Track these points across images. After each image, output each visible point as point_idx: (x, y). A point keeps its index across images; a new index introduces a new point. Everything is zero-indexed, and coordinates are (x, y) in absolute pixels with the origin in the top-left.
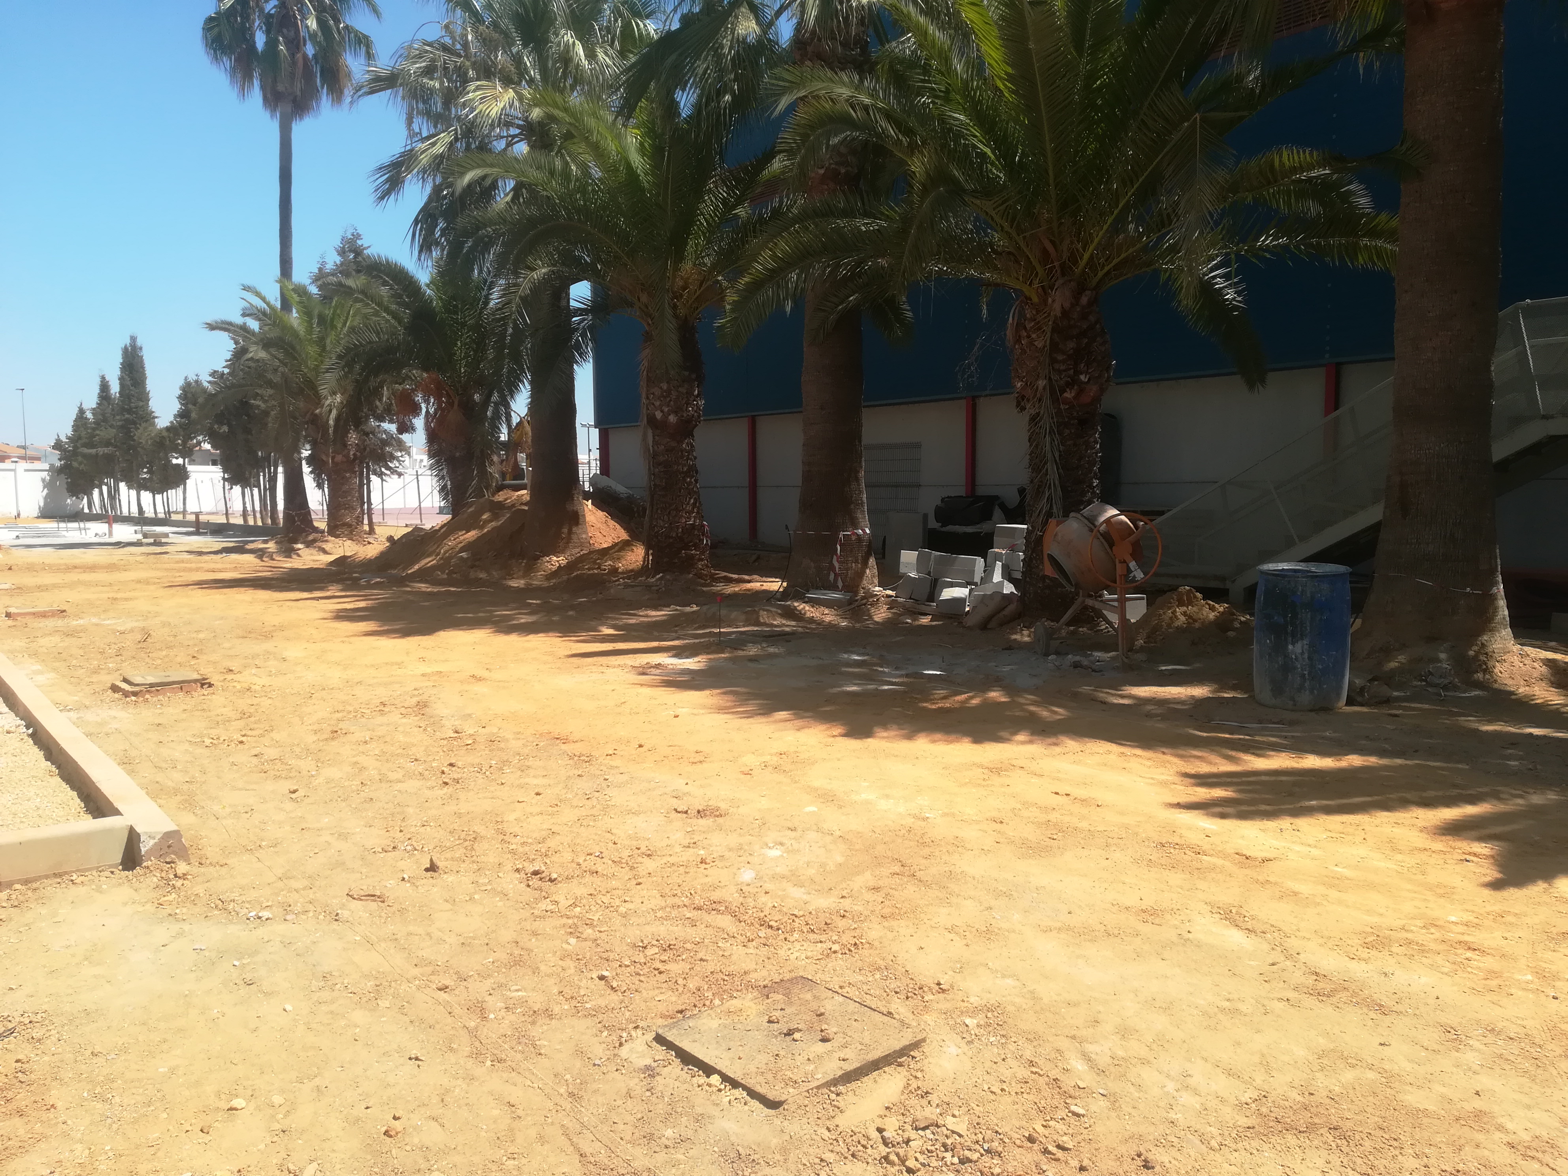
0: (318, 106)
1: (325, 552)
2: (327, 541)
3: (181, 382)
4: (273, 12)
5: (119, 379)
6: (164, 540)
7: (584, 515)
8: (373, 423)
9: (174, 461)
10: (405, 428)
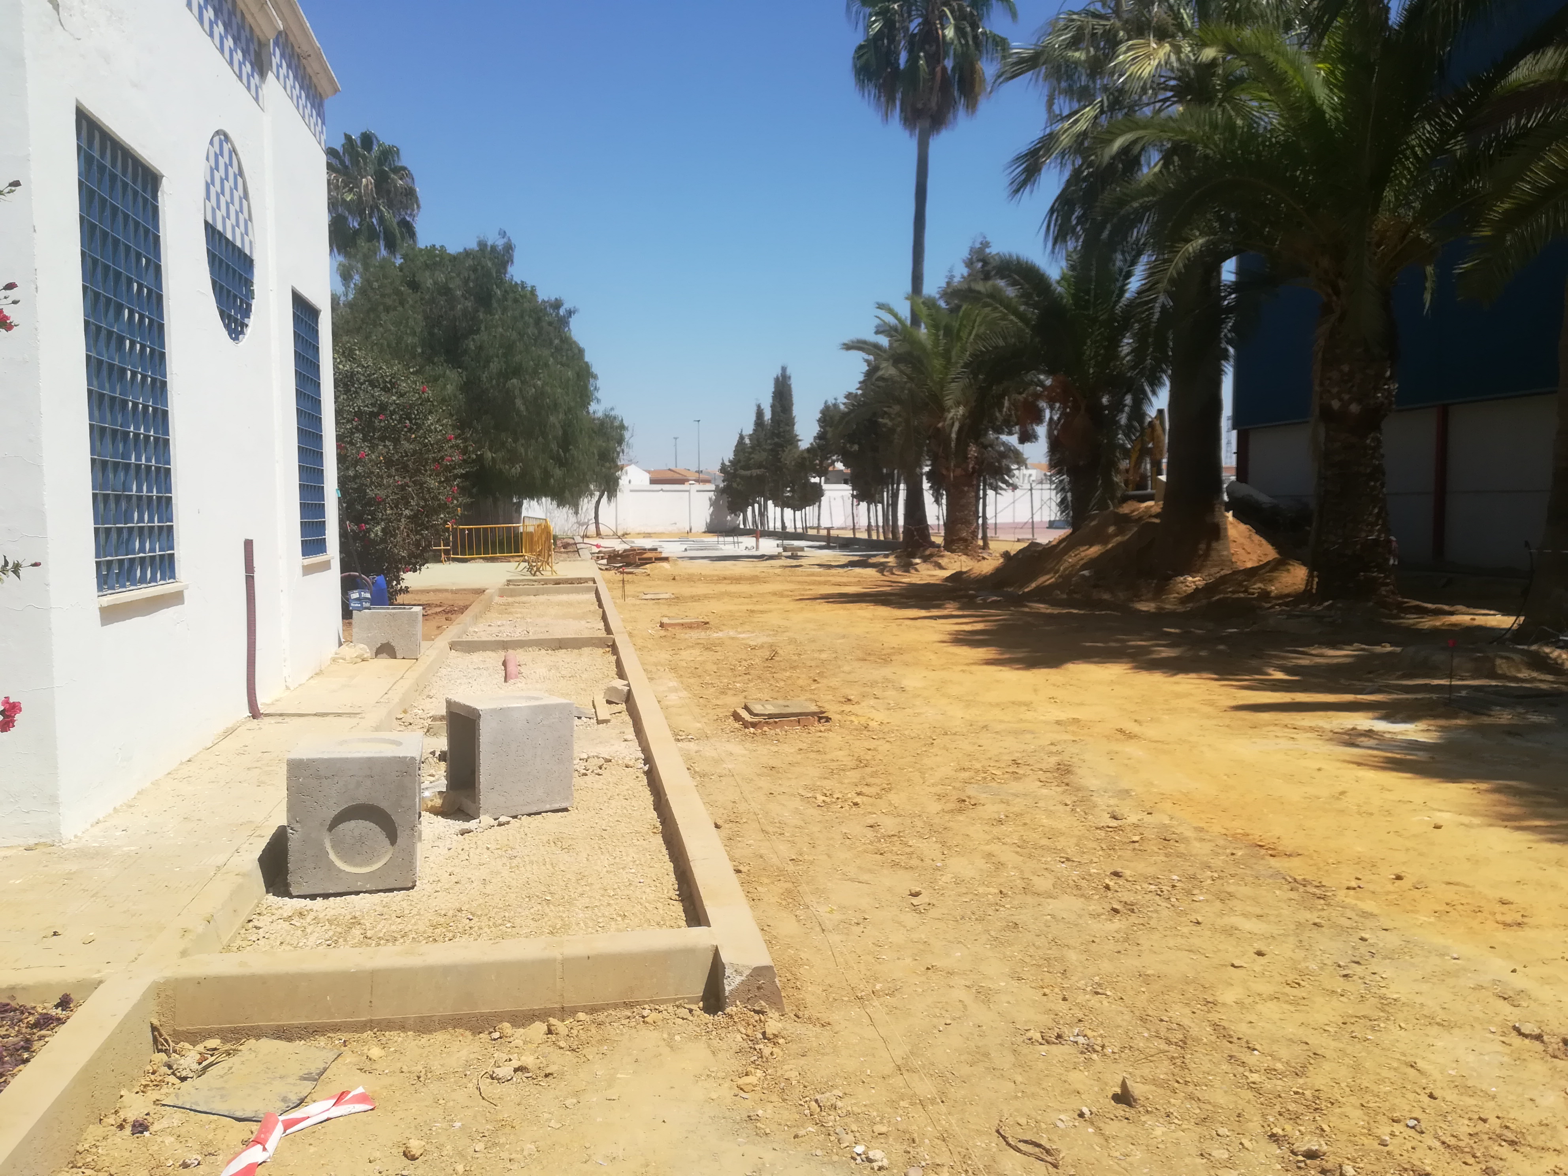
0: (955, 118)
1: (941, 567)
2: (942, 556)
3: (821, 406)
4: (916, 31)
5: (771, 407)
6: (800, 553)
7: (1226, 529)
8: (991, 435)
9: (813, 480)
10: (1027, 437)
